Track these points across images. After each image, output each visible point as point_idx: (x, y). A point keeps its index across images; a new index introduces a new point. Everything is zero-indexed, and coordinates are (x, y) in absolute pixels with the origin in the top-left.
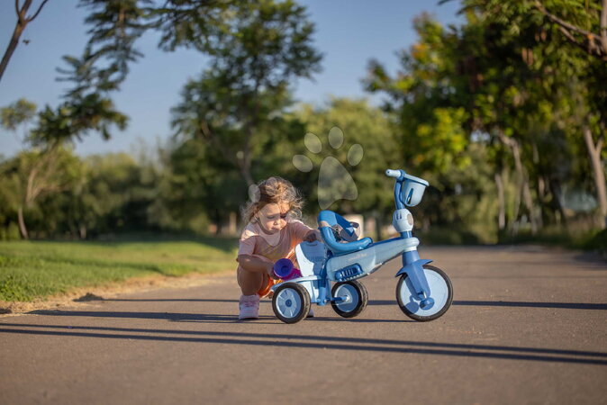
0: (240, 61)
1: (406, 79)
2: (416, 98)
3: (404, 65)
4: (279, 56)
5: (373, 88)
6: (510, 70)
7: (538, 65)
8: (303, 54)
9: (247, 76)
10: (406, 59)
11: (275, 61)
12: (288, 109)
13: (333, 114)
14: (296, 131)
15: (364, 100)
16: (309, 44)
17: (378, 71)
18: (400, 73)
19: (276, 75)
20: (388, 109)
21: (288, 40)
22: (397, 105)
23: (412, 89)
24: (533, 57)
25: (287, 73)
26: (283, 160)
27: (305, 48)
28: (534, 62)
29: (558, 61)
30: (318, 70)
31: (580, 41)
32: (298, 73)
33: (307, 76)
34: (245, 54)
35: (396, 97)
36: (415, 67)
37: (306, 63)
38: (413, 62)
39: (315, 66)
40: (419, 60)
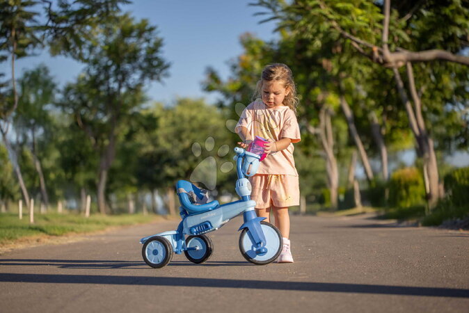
0: (107, 68)
1: (235, 82)
2: (242, 97)
3: (233, 72)
4: (135, 64)
5: (209, 89)
6: (315, 74)
7: (335, 71)
8: (155, 63)
9: (112, 80)
10: (234, 67)
11: (134, 68)
12: (144, 105)
13: (179, 110)
14: (150, 123)
15: (202, 99)
16: (159, 55)
17: (213, 76)
18: (230, 78)
19: (134, 79)
20: (221, 105)
21: (143, 52)
22: (228, 102)
23: (240, 90)
24: (331, 65)
25: (143, 77)
26: (140, 146)
27: (156, 59)
28: (332, 69)
29: (350, 68)
30: (167, 75)
31: (367, 52)
32: (152, 78)
33: (158, 79)
34: (110, 63)
35: (227, 94)
36: (241, 74)
37: (157, 70)
38: (239, 70)
39: (164, 72)
40: (245, 69)
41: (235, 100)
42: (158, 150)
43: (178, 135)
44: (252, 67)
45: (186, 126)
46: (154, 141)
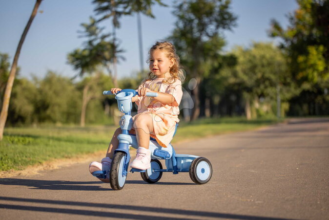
1: (292, 30)
2: (297, 40)
3: (291, 22)
4: (211, 18)
5: (273, 35)
8: (226, 16)
10: (292, 19)
11: (211, 22)
13: (254, 51)
14: (232, 61)
15: (271, 43)
16: (230, 10)
17: (276, 26)
18: (289, 27)
19: (211, 29)
20: (282, 47)
21: (217, 9)
22: (287, 45)
23: (296, 35)
25: (217, 27)
26: (225, 79)
27: (228, 13)
30: (235, 26)
32: (224, 28)
33: (229, 29)
35: (287, 40)
36: (297, 24)
37: (228, 22)
38: (296, 20)
39: (233, 23)
40: (300, 20)
41: (292, 43)
42: (238, 81)
43: (253, 69)
44: (304, 18)
45: (257, 62)
46: (235, 75)
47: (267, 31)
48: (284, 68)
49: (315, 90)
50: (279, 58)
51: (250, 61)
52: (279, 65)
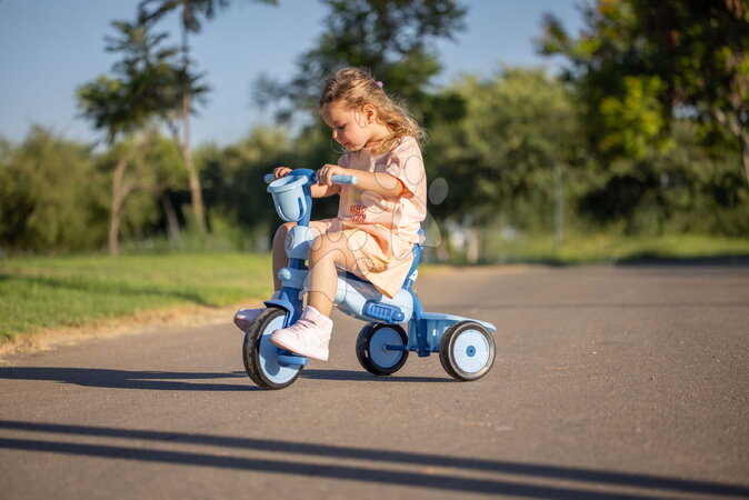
0: (362, 17)
1: (591, 39)
2: (603, 63)
3: (588, 22)
4: (409, 10)
5: (547, 51)
6: (715, 24)
8: (441, 7)
9: (370, 37)
10: (589, 14)
11: (406, 18)
13: (504, 87)
14: (453, 109)
17: (555, 29)
18: (583, 33)
19: (408, 35)
20: (567, 77)
22: (579, 73)
23: (598, 52)
24: (741, 7)
25: (422, 31)
28: (743, 12)
30: (462, 28)
32: (436, 33)
33: (448, 35)
34: (367, 8)
35: (578, 62)
36: (601, 25)
37: (444, 19)
38: (600, 18)
39: (457, 22)
40: (608, 15)
41: (591, 69)
42: (466, 154)
43: (501, 128)
44: (617, 12)
45: (513, 113)
46: (461, 140)
47: (534, 41)
48: (571, 126)
49: (642, 177)
50: (561, 103)
51: (494, 108)
52: (562, 118)
